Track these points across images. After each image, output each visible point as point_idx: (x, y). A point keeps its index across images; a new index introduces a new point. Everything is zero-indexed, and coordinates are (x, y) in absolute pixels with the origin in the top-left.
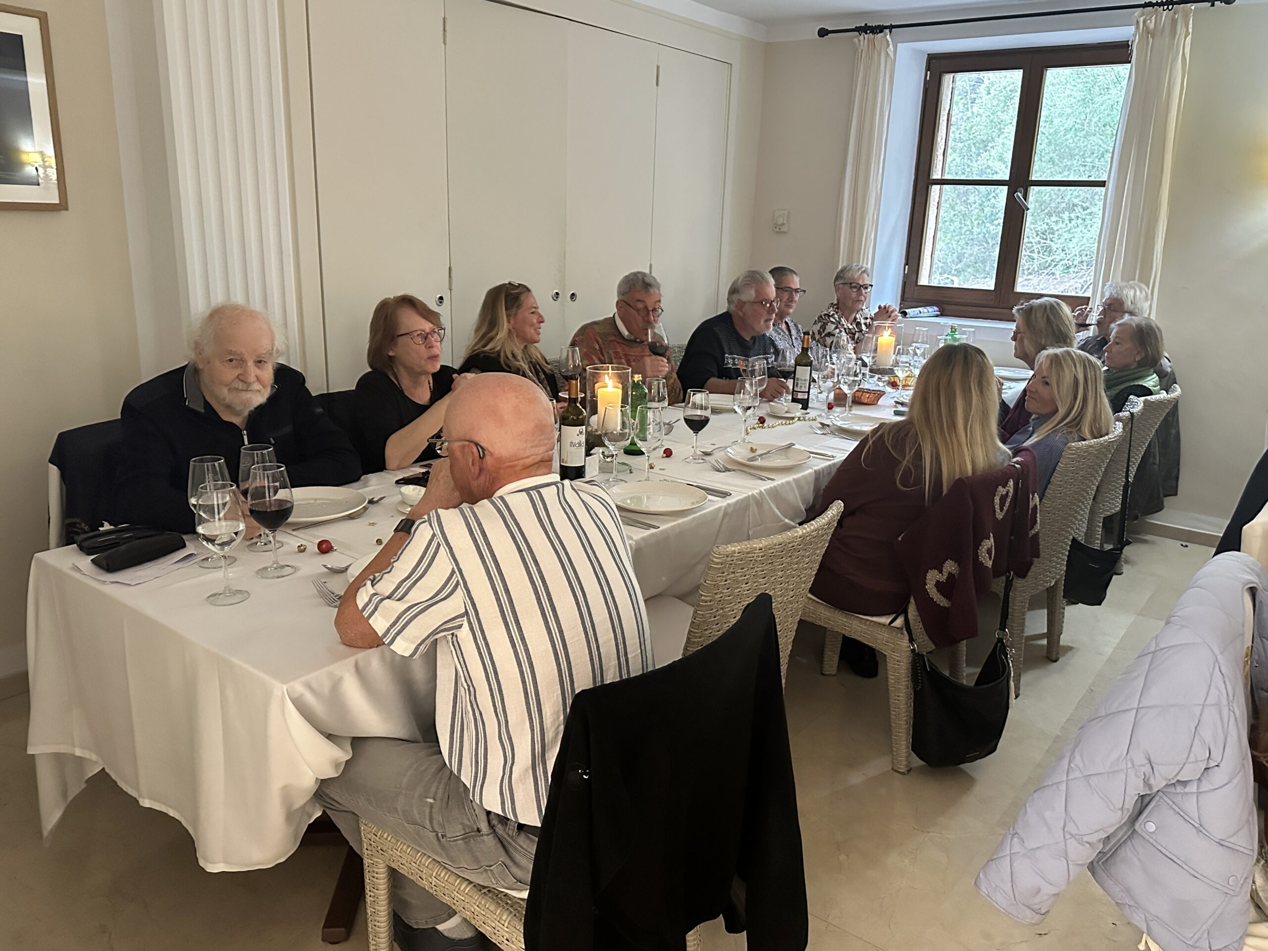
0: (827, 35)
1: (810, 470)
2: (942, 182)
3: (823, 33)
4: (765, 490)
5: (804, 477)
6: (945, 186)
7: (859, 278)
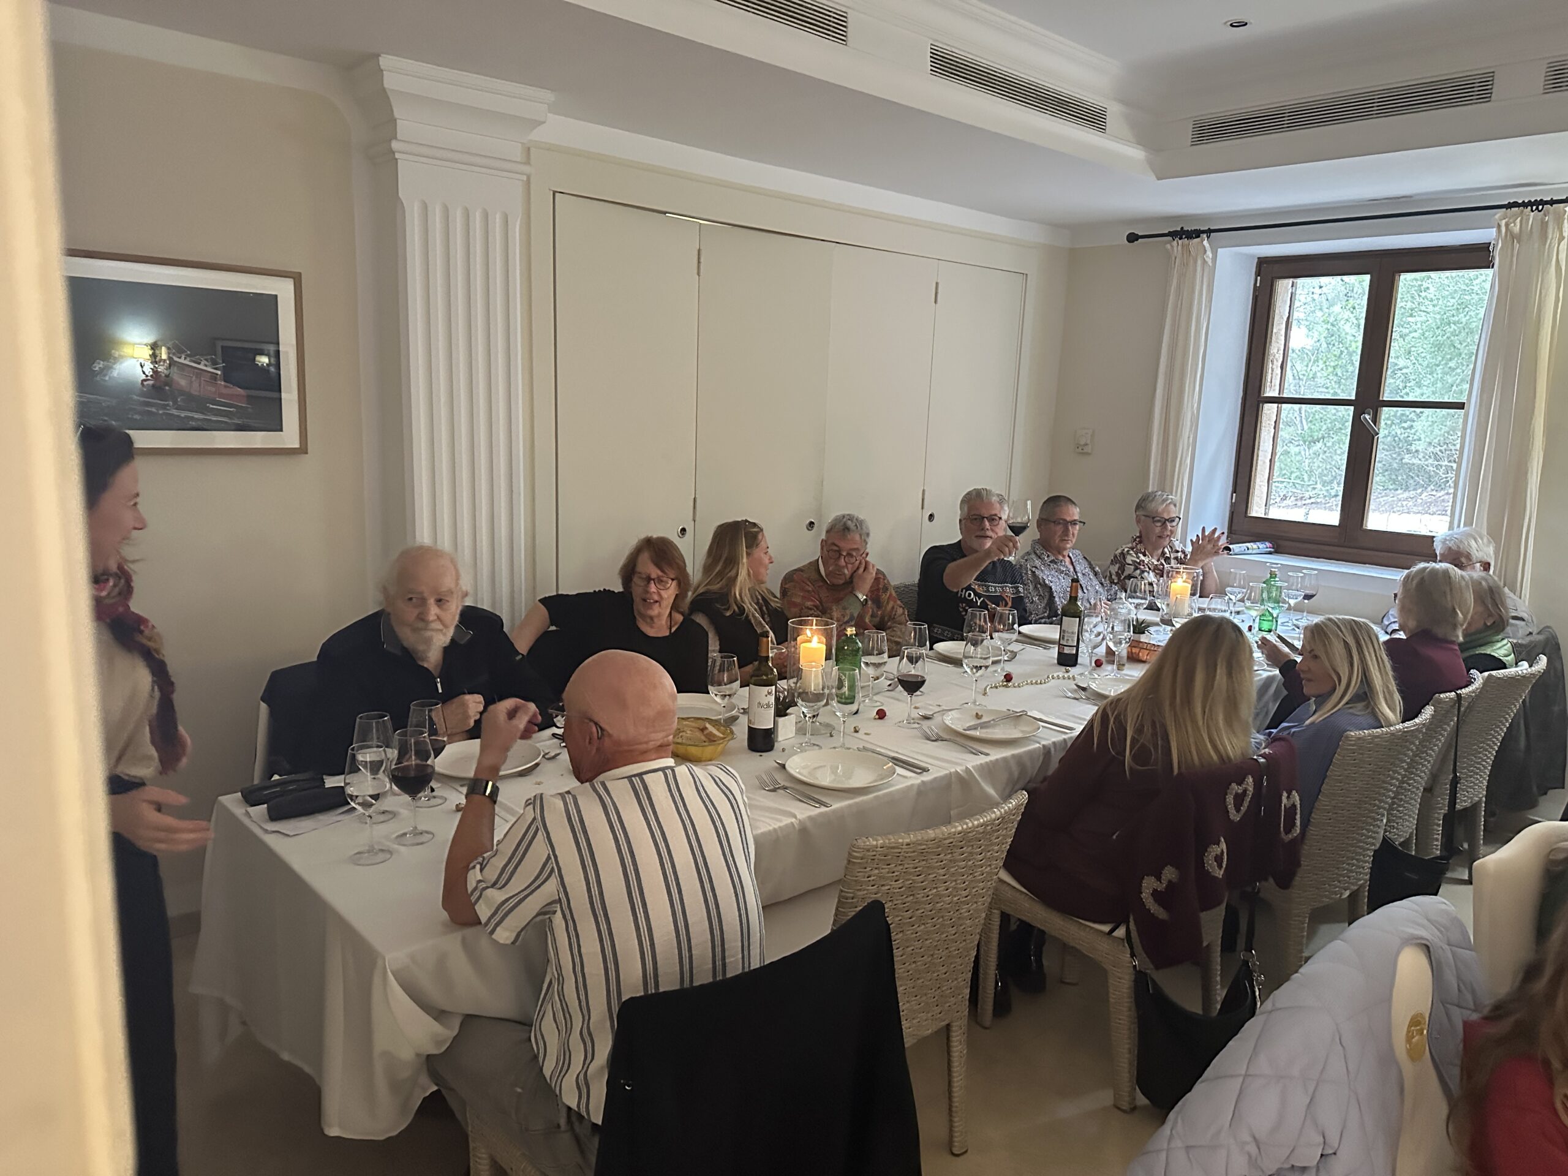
0: (1137, 240)
1: (1038, 745)
2: (1279, 400)
3: (1132, 238)
4: (973, 767)
5: (1030, 752)
6: (1284, 406)
7: (1163, 511)
